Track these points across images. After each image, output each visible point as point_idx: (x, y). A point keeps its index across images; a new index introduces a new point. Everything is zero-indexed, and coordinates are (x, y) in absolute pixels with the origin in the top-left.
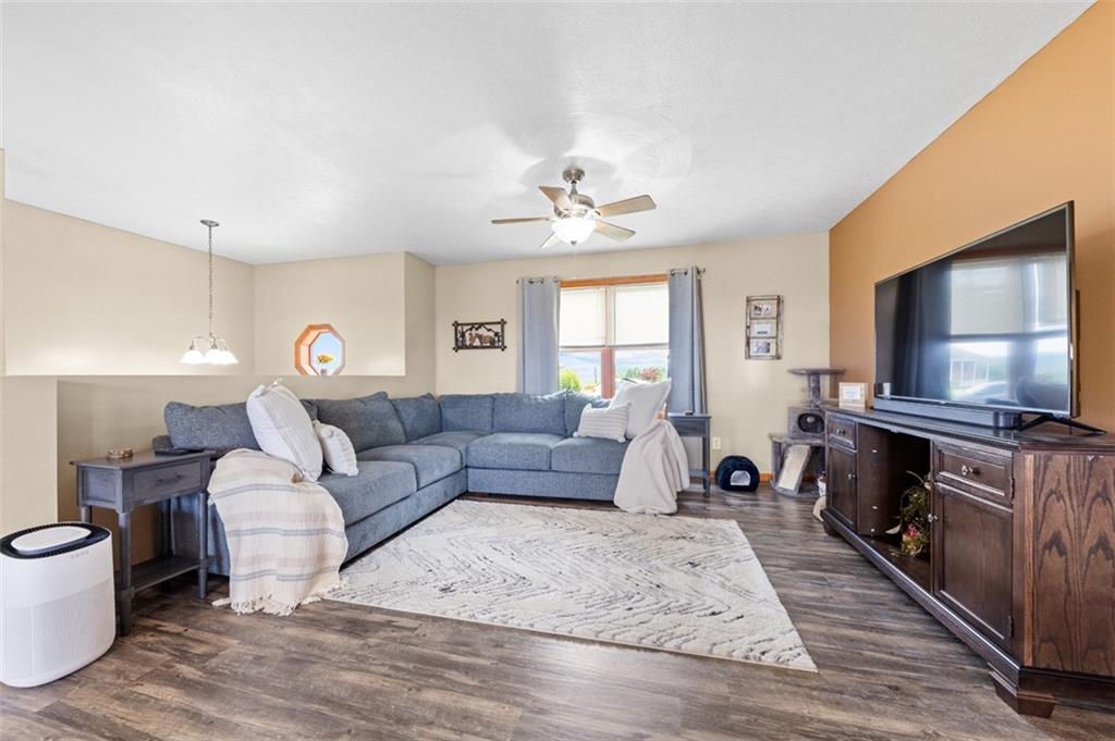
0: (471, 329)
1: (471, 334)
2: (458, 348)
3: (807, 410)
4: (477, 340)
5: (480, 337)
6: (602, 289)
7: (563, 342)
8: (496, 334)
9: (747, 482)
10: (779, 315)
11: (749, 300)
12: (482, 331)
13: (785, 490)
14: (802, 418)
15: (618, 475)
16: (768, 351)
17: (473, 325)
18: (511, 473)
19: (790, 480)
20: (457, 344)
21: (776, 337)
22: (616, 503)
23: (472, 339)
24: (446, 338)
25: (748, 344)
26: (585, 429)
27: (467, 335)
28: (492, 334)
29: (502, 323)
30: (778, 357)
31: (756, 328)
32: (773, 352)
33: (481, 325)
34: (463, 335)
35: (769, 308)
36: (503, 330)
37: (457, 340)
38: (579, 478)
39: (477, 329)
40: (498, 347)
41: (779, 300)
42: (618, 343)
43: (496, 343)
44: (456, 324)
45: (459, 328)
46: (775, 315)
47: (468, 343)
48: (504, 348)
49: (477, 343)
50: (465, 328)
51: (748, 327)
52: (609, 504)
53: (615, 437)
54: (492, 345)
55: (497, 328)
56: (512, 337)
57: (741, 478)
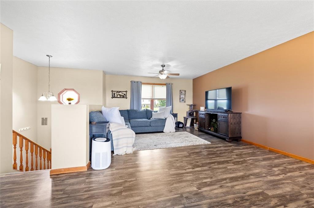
0: (117, 93)
1: (117, 94)
2: (112, 98)
3: (191, 112)
4: (119, 95)
5: (120, 95)
6: (151, 85)
7: (142, 97)
8: (124, 94)
9: (182, 126)
10: (185, 94)
11: (180, 91)
12: (120, 93)
13: (188, 127)
14: (190, 114)
15: (165, 126)
16: (183, 101)
17: (118, 91)
18: (141, 128)
19: (188, 125)
20: (112, 97)
21: (185, 98)
22: (164, 131)
23: (117, 95)
24: (109, 95)
25: (180, 99)
26: (154, 117)
27: (116, 94)
28: (123, 94)
29: (126, 92)
30: (185, 102)
31: (181, 96)
32: (184, 101)
33: (120, 92)
34: (114, 94)
35: (184, 92)
36: (126, 94)
37: (112, 95)
38: (156, 127)
39: (119, 93)
40: (125, 98)
41: (185, 91)
42: (155, 98)
43: (124, 97)
44: (112, 91)
45: (113, 92)
46: (184, 94)
47: (116, 96)
48: (126, 98)
49: (119, 96)
50: (115, 92)
51: (180, 96)
52: (162, 132)
53: (163, 118)
54: (123, 97)
55: (125, 93)
56: (129, 95)
57: (181, 126)
